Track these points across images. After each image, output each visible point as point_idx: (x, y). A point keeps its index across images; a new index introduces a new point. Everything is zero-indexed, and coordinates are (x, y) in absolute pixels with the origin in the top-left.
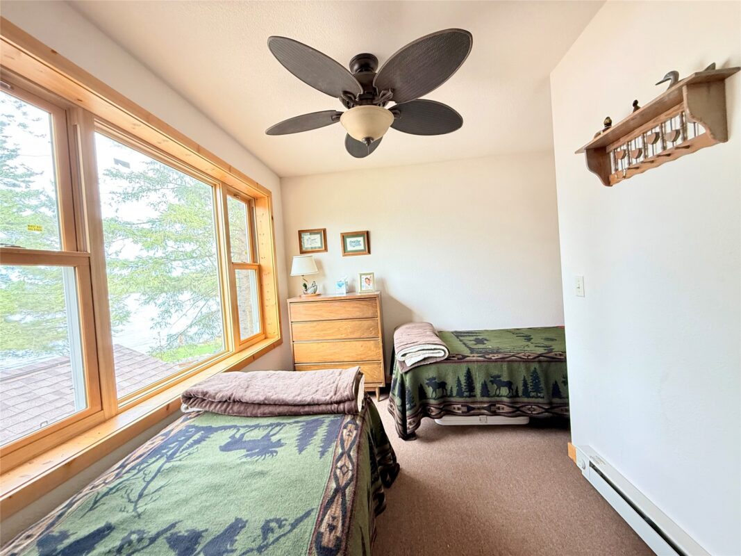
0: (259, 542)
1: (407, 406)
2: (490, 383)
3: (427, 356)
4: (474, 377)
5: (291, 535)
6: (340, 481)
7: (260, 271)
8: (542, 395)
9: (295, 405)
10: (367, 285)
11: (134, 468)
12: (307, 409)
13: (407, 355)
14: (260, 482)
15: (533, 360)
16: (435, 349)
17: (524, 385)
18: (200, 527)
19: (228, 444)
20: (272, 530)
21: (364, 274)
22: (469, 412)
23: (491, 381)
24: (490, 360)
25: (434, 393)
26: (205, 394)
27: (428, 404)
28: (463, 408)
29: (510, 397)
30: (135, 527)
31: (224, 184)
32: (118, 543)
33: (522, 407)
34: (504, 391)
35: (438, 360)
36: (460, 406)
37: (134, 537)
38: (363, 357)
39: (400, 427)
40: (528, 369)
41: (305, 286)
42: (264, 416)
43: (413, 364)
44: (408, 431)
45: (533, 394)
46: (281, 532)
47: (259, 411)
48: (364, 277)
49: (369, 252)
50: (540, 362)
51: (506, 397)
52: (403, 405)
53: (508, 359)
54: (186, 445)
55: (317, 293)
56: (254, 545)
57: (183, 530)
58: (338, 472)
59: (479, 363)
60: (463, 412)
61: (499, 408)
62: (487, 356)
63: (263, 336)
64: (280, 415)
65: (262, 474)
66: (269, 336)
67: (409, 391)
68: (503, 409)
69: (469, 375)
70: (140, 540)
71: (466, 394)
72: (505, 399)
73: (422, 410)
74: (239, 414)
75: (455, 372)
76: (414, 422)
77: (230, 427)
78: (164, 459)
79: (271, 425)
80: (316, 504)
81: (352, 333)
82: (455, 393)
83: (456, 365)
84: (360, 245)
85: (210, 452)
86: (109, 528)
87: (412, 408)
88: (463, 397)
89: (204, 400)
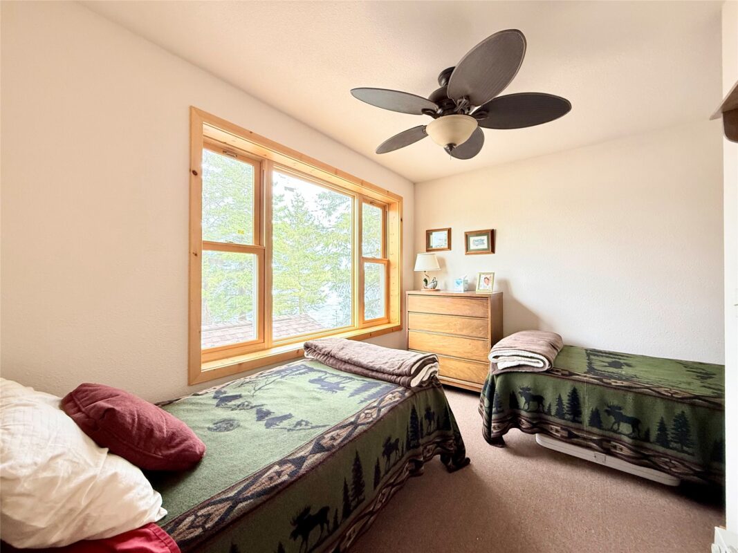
0: (291, 427)
1: (494, 410)
2: (606, 414)
3: (522, 363)
4: (581, 400)
5: (307, 431)
6: (359, 420)
7: (388, 266)
8: (690, 450)
9: (368, 369)
10: (485, 285)
11: (264, 376)
12: (374, 374)
13: (500, 358)
14: (314, 403)
15: (682, 400)
16: (531, 358)
17: (660, 430)
18: (272, 411)
19: (315, 380)
20: (301, 425)
21: (483, 274)
22: (570, 438)
23: (607, 411)
24: (608, 386)
25: (526, 404)
26: (316, 347)
27: (519, 415)
28: (562, 431)
29: (633, 438)
30: (249, 400)
31: (360, 194)
32: (240, 403)
33: (654, 456)
34: (625, 428)
35: (536, 370)
36: (559, 428)
37: (246, 403)
38: (469, 355)
39: (486, 429)
40: (669, 410)
41: (426, 281)
42: (346, 371)
43: (505, 368)
44: (492, 435)
45: (673, 445)
46: (304, 427)
47: (343, 367)
48: (483, 277)
49: (493, 251)
50: (693, 405)
51: (628, 436)
52: (490, 407)
53: (637, 390)
54: (294, 373)
55: (436, 288)
56: (288, 427)
57: (265, 408)
58: (363, 415)
59: (590, 386)
60: (562, 436)
61: (615, 447)
62: (605, 380)
63: (387, 321)
64: (355, 373)
65: (319, 399)
66: (392, 321)
67: (497, 394)
68: (621, 449)
69: (574, 396)
70: (247, 405)
71: (568, 416)
72: (626, 439)
73: (513, 419)
74: (332, 366)
75: (556, 388)
76: (498, 427)
77: (322, 371)
78: (280, 376)
79: (346, 377)
80: (333, 424)
81: (461, 329)
82: (553, 412)
83: (559, 380)
84: (483, 244)
85: (303, 381)
86: (240, 396)
87: (497, 412)
88: (564, 419)
89: (315, 351)
